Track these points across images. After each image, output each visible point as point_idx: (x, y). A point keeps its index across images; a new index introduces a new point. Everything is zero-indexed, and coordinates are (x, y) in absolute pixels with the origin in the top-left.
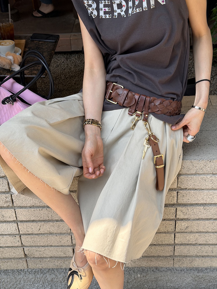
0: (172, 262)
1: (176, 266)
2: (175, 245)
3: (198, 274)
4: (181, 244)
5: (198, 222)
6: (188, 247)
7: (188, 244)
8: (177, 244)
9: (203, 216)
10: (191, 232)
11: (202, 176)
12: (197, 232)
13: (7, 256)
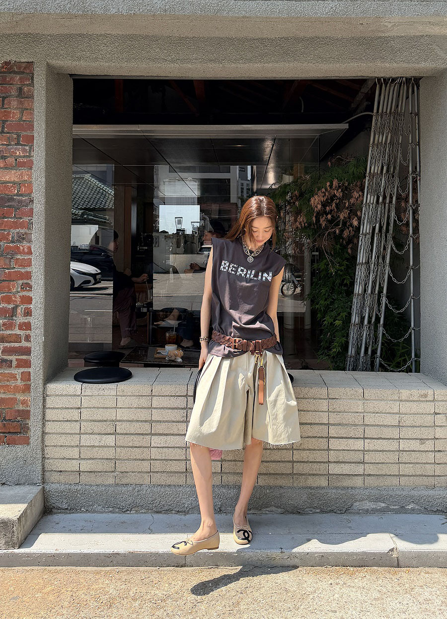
0: (291, 481)
1: (295, 485)
2: (293, 462)
3: (311, 491)
4: (298, 462)
5: (308, 439)
6: (302, 464)
7: (302, 462)
8: (295, 462)
9: (310, 434)
10: (304, 450)
11: (307, 400)
12: (308, 450)
13: (173, 469)
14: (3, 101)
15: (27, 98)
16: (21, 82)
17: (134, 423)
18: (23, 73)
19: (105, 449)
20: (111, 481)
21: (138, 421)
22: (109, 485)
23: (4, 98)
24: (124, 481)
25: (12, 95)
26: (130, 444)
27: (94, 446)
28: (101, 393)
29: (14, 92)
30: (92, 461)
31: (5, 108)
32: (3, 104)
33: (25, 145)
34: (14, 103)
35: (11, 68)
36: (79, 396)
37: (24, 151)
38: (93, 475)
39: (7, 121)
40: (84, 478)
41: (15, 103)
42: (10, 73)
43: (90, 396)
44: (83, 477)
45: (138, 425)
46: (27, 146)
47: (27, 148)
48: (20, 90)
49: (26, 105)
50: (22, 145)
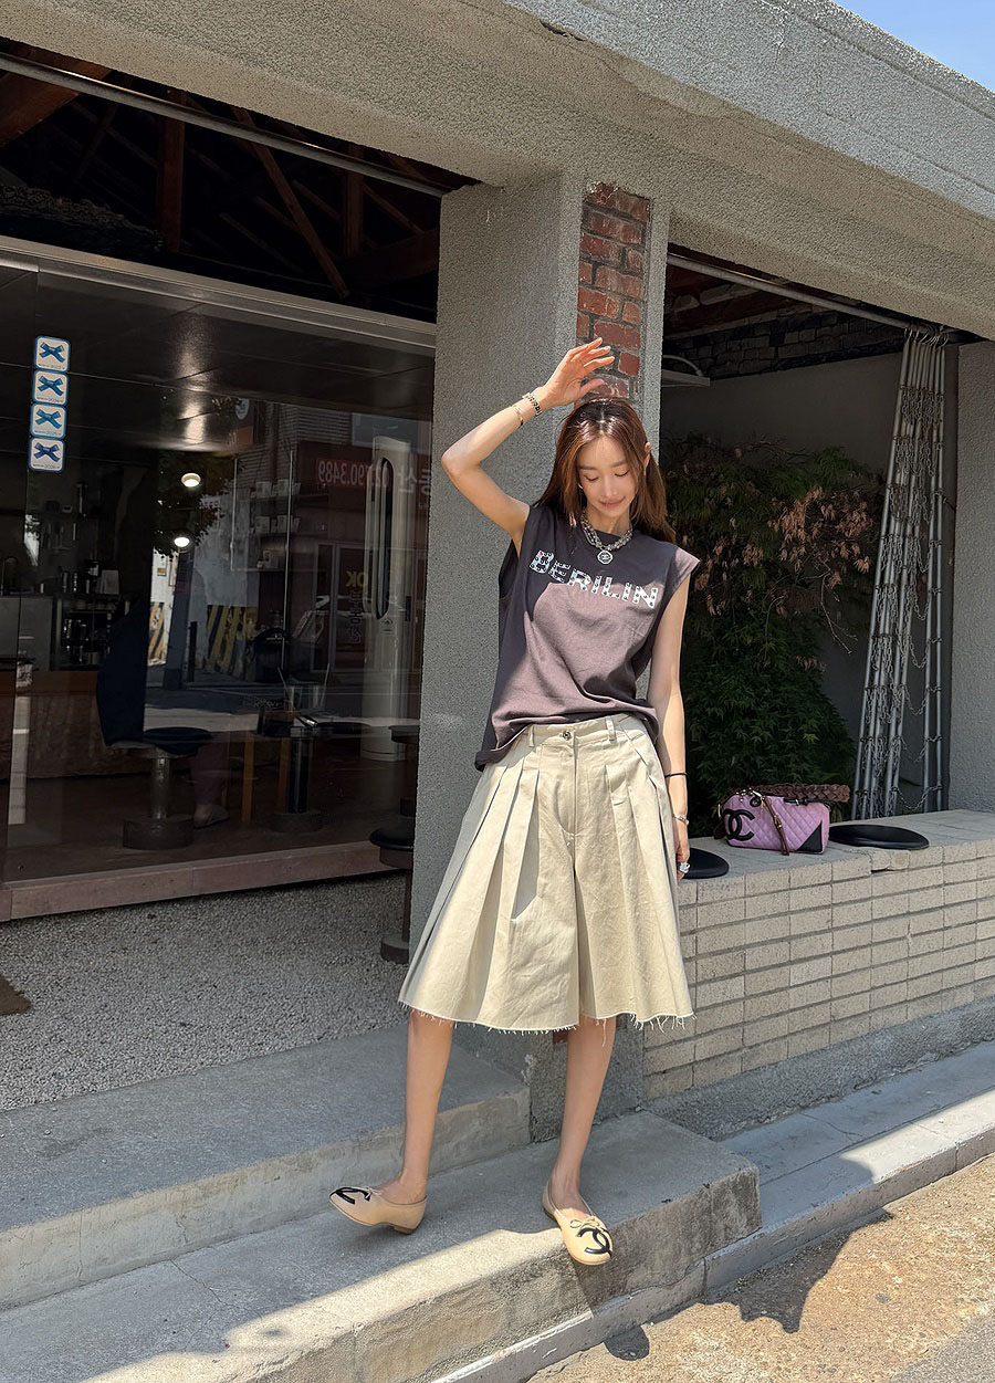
3: (956, 1015)
14: (594, 270)
15: (631, 273)
16: (625, 237)
17: (769, 947)
18: (631, 217)
19: (730, 1007)
20: (736, 1068)
21: (773, 941)
22: (735, 1078)
23: (596, 265)
24: (756, 1062)
25: (611, 262)
26: (764, 989)
27: (716, 1005)
28: (725, 894)
29: (614, 258)
30: (712, 1037)
31: (597, 288)
32: (594, 279)
33: (625, 377)
34: (613, 282)
35: (612, 202)
36: (692, 906)
37: (622, 388)
38: (712, 1064)
39: (598, 317)
40: (702, 1076)
41: (615, 281)
42: (609, 211)
43: (707, 903)
44: (698, 1074)
45: (772, 948)
46: (626, 377)
47: (627, 382)
48: (623, 253)
49: (630, 290)
50: (619, 375)
